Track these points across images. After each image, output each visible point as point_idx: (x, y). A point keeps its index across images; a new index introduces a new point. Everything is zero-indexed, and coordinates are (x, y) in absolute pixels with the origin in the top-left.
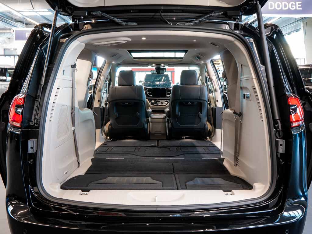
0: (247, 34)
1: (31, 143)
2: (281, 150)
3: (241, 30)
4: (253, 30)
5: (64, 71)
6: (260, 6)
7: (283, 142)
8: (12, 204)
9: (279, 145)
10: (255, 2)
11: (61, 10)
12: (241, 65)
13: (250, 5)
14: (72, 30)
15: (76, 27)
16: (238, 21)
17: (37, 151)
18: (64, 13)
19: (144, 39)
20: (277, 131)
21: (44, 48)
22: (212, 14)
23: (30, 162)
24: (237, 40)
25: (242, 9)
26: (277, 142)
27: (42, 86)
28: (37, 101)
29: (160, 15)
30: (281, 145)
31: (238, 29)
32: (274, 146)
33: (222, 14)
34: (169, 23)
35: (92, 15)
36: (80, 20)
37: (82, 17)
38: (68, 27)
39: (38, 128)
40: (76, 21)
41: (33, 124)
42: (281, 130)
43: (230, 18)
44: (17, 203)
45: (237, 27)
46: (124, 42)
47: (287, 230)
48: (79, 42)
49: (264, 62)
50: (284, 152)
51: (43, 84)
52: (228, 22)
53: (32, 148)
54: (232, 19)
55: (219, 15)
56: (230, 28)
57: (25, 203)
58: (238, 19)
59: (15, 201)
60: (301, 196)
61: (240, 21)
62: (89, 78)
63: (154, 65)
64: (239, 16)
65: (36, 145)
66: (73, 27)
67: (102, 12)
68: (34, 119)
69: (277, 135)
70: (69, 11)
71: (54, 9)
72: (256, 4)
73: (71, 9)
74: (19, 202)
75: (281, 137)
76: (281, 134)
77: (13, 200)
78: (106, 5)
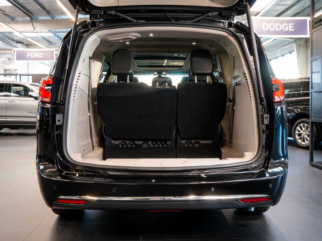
0: (238, 31)
1: (58, 117)
2: (266, 122)
3: (233, 27)
4: (243, 27)
5: (84, 59)
6: (249, 6)
7: (268, 115)
8: (43, 165)
9: (265, 118)
10: (245, 3)
11: (81, 9)
12: (234, 57)
13: (242, 5)
14: (90, 27)
15: (93, 24)
16: (231, 20)
17: (63, 123)
18: (83, 13)
19: (151, 35)
20: (263, 107)
21: (67, 41)
22: (210, 14)
23: (57, 133)
24: (230, 35)
25: (235, 9)
26: (262, 116)
27: (67, 70)
28: (62, 83)
29: (166, 15)
30: (266, 118)
31: (231, 27)
32: (260, 120)
33: (218, 14)
34: (173, 21)
35: (107, 14)
36: (96, 18)
37: (99, 16)
38: (87, 24)
39: (64, 105)
40: (94, 19)
41: (59, 102)
42: (266, 105)
43: (224, 18)
44: (46, 164)
45: (230, 25)
46: (135, 38)
47: (270, 184)
48: (96, 37)
49: (252, 53)
50: (268, 123)
51: (67, 69)
52: (222, 21)
53: (59, 121)
54: (226, 18)
55: (215, 15)
56: (224, 26)
57: (53, 164)
58: (231, 18)
59: (45, 163)
60: (282, 157)
61: (233, 20)
62: (99, 78)
63: (156, 73)
64: (231, 15)
65: (63, 118)
66: (91, 24)
67: (116, 11)
68: (60, 98)
69: (263, 111)
70: (87, 10)
71: (75, 8)
72: (246, 4)
73: (89, 8)
74: (49, 163)
75: (266, 112)
76: (266, 109)
77: (44, 162)
78: (119, 5)
